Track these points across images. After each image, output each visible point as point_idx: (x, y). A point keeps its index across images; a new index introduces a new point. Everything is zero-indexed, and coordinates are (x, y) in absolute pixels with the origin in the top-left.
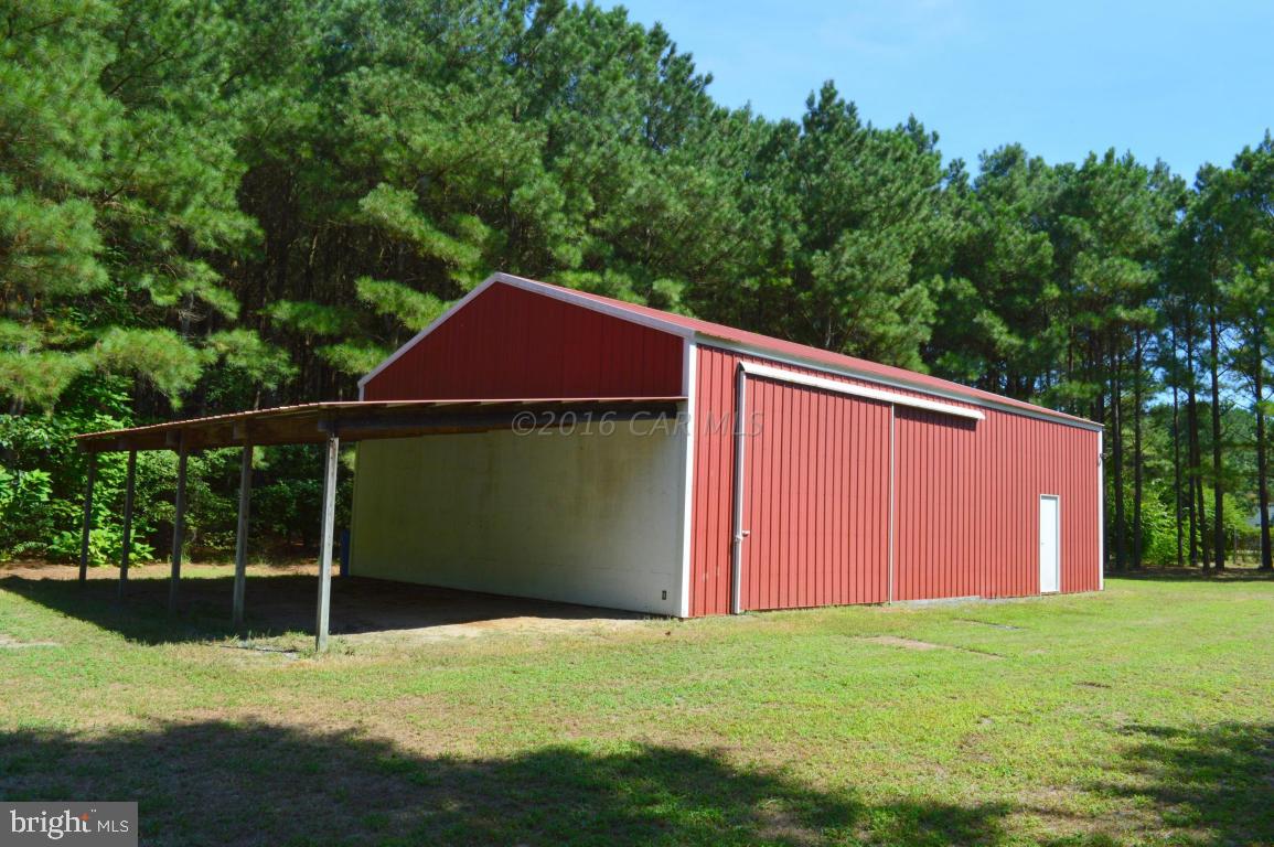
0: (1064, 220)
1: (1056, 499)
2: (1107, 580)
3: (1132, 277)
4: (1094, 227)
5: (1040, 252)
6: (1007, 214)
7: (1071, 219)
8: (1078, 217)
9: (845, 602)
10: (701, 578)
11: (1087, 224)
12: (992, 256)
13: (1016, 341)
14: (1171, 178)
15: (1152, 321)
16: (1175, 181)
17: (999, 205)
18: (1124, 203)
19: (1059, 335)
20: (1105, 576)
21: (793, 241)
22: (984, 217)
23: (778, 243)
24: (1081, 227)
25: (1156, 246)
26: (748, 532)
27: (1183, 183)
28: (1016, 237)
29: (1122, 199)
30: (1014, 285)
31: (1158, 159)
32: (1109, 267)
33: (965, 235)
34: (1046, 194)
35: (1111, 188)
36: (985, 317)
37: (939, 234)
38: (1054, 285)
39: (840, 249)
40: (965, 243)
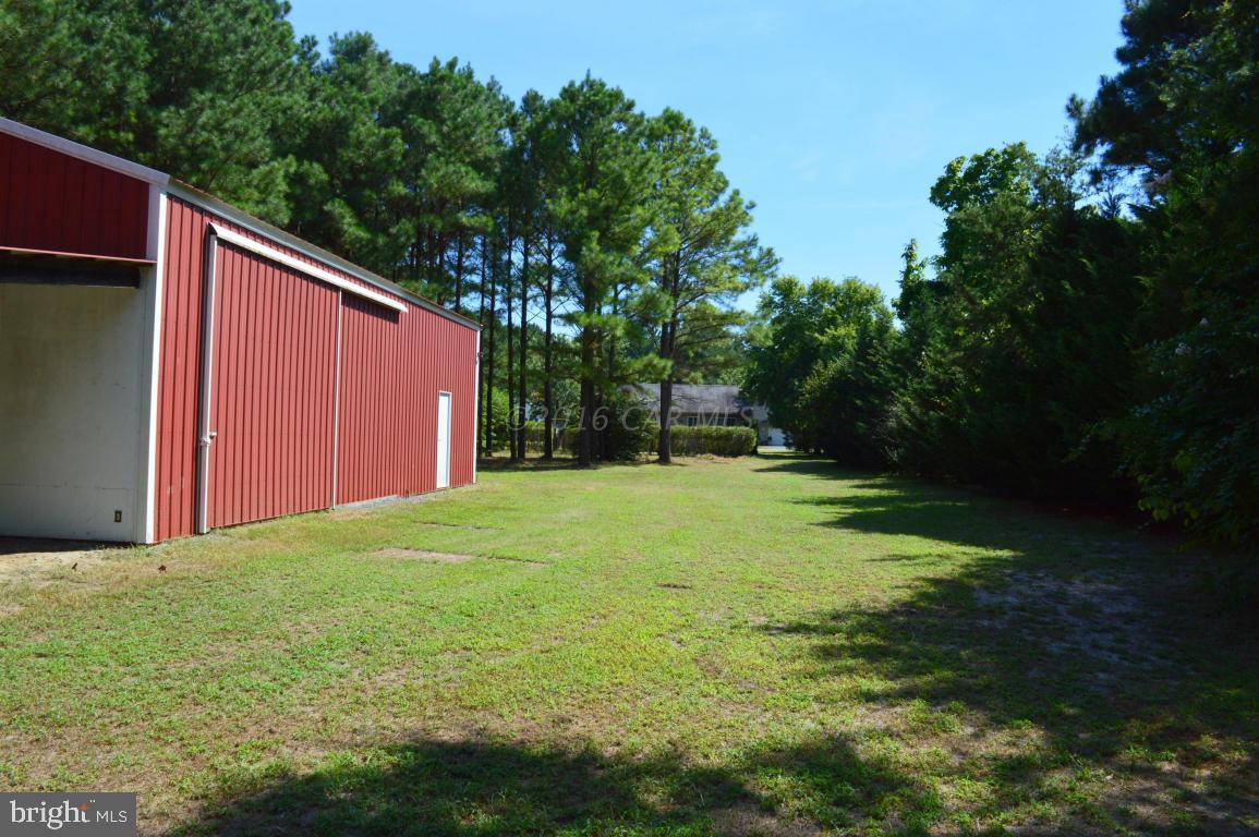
0: (413, 119)
1: (448, 395)
2: (480, 474)
3: (474, 185)
4: (439, 131)
5: (392, 148)
6: (361, 103)
7: (420, 120)
8: (427, 119)
9: (298, 511)
10: (166, 492)
11: (434, 128)
12: (344, 144)
13: (363, 234)
14: (501, 98)
15: (490, 229)
16: (504, 101)
17: (354, 92)
18: (466, 112)
19: (406, 232)
20: (478, 469)
21: (140, 90)
22: (338, 102)
23: (121, 89)
24: (427, 128)
25: (490, 159)
26: (215, 434)
27: (513, 104)
28: (367, 128)
29: (464, 108)
30: (363, 177)
31: (492, 77)
32: (455, 172)
33: (320, 117)
34: (394, 90)
35: (456, 96)
36: (337, 207)
37: (295, 111)
38: (400, 183)
39: (198, 108)
40: (318, 126)
